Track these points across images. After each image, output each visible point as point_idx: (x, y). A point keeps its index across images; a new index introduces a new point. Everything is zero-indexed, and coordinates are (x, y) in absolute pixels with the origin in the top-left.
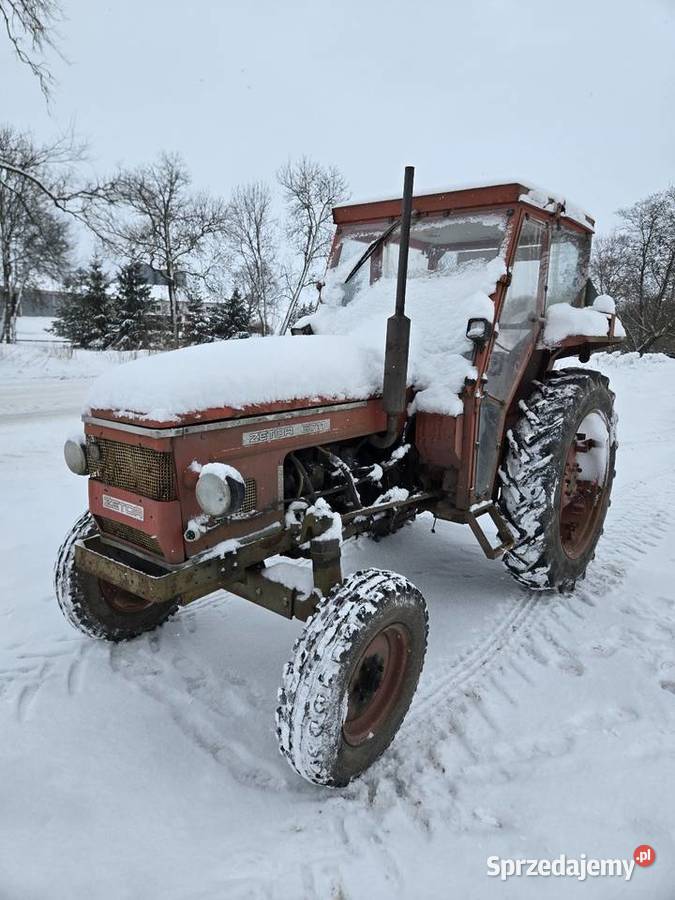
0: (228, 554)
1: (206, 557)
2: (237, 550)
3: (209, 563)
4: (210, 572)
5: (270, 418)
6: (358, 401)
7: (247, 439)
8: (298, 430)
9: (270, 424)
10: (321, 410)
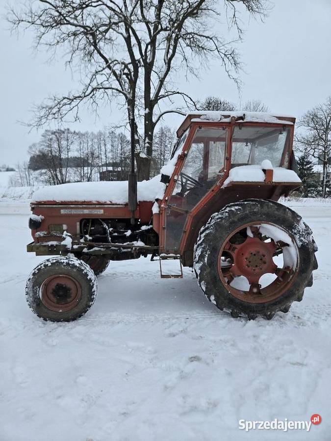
0: (52, 246)
1: (44, 244)
2: (56, 245)
3: (45, 246)
4: (45, 248)
5: (72, 206)
6: (119, 205)
7: (63, 212)
8: (86, 211)
9: (72, 208)
10: (97, 206)
